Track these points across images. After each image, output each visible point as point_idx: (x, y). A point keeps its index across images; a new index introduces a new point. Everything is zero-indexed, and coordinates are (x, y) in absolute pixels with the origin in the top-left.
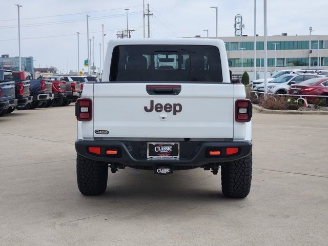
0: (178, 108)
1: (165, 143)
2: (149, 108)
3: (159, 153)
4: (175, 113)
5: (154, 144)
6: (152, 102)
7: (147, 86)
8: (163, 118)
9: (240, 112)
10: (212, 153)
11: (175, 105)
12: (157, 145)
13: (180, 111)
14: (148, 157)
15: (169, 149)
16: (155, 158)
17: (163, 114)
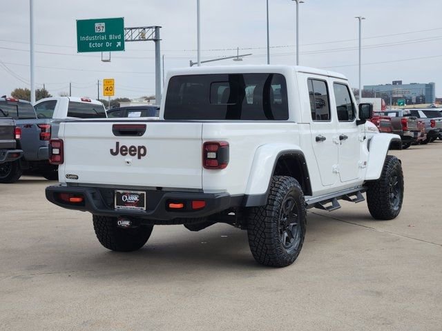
0: (142, 151)
1: (132, 192)
2: (114, 151)
3: (126, 203)
4: (139, 158)
5: (121, 192)
6: (118, 143)
7: (114, 126)
8: (128, 163)
9: (208, 157)
10: (172, 205)
11: (140, 148)
12: (124, 194)
13: (144, 154)
14: (116, 206)
15: (136, 198)
16: (122, 207)
17: (128, 158)
